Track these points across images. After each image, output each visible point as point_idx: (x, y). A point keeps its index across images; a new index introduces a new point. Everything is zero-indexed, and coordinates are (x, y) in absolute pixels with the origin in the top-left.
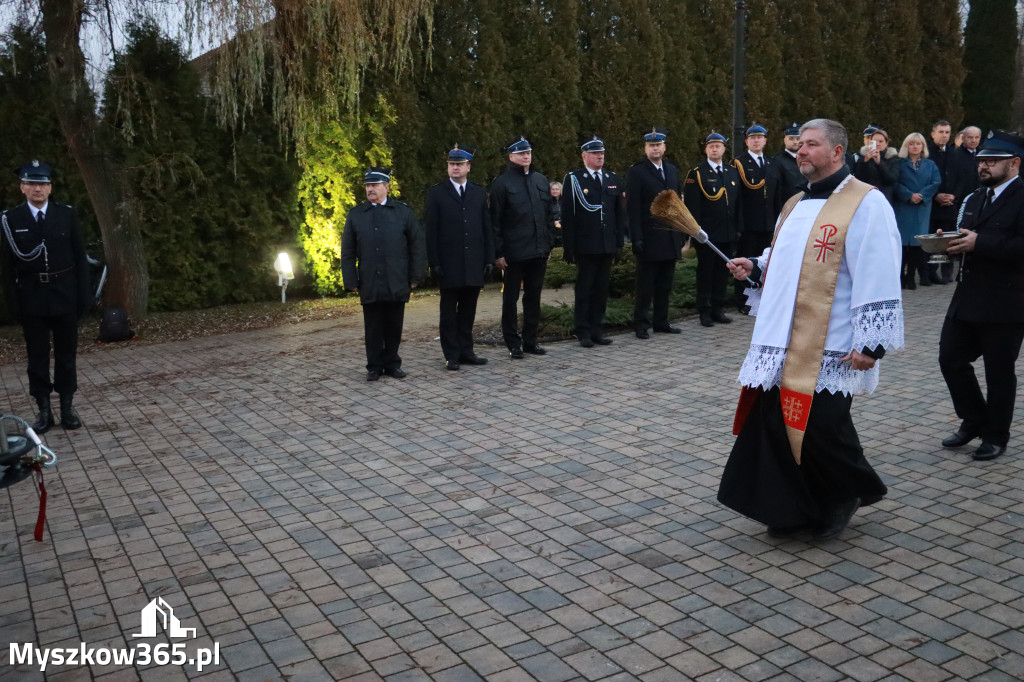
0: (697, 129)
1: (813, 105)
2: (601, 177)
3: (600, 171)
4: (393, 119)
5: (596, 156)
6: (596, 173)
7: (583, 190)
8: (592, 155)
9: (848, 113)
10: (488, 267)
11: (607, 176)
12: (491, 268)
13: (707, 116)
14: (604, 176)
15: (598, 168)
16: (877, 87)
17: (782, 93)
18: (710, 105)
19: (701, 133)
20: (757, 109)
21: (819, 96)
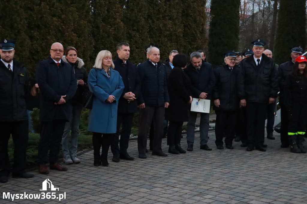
0: (28, 41)
1: (111, 30)
9: (135, 36)
13: (36, 33)
16: (153, 22)
17: (89, 21)
18: (38, 27)
19: (32, 45)
20: (72, 31)
21: (115, 25)
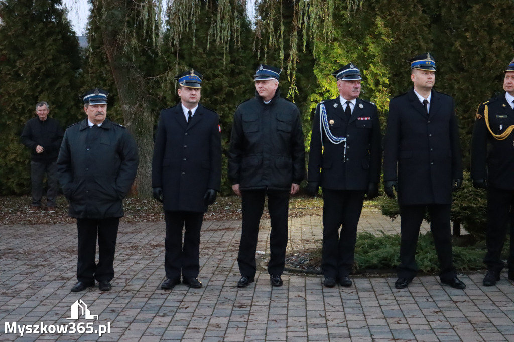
2: (352, 107)
3: (354, 102)
4: (389, 40)
5: (352, 86)
6: (348, 103)
7: (329, 121)
8: (347, 84)
10: (209, 193)
11: (361, 106)
12: (212, 193)
14: (357, 106)
15: (353, 98)
